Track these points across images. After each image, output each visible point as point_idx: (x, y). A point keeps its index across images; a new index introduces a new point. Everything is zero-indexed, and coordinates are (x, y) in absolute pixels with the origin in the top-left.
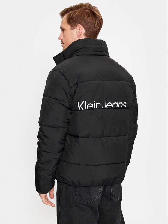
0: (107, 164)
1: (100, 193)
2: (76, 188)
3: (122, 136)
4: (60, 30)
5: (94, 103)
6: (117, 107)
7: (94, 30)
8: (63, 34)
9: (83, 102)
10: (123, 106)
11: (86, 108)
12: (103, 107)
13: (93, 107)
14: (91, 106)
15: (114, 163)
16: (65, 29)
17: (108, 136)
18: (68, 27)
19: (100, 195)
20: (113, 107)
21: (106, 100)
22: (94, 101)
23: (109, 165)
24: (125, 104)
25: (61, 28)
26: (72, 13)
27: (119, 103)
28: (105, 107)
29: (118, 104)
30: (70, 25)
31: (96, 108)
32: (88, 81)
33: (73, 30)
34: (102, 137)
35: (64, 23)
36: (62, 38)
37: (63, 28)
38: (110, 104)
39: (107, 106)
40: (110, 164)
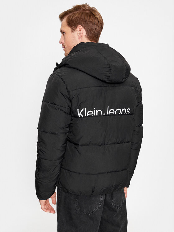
0: (108, 173)
1: (101, 202)
2: (76, 200)
3: (125, 143)
4: (61, 34)
5: (95, 110)
6: (120, 113)
7: (96, 31)
8: (63, 37)
9: (83, 109)
10: (126, 112)
11: (85, 116)
12: (104, 114)
13: (94, 115)
14: (91, 113)
15: (116, 171)
16: (65, 32)
17: (110, 144)
18: (68, 29)
19: (101, 204)
20: (115, 113)
21: (108, 107)
22: (95, 108)
23: (110, 173)
24: (128, 110)
25: (61, 31)
26: (71, 15)
27: (123, 110)
28: (107, 114)
29: (121, 111)
30: (71, 28)
31: (97, 115)
32: (88, 87)
33: (74, 32)
34: (103, 145)
35: (63, 27)
36: (63, 42)
37: (63, 31)
38: (112, 111)
39: (110, 112)
40: (112, 172)
